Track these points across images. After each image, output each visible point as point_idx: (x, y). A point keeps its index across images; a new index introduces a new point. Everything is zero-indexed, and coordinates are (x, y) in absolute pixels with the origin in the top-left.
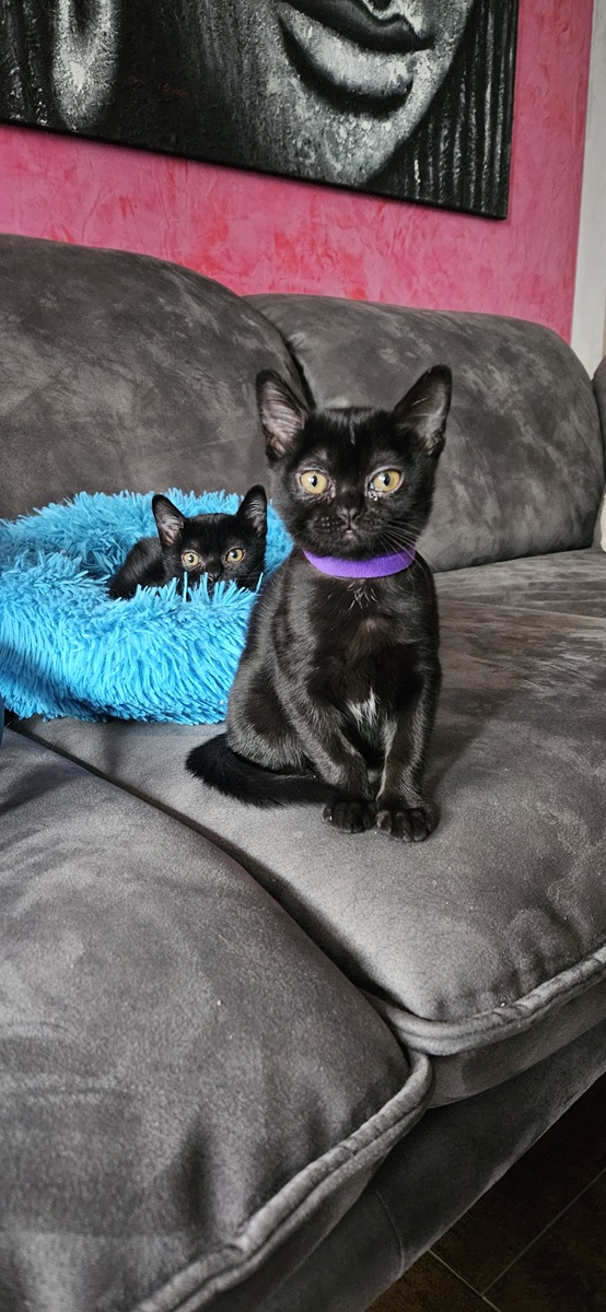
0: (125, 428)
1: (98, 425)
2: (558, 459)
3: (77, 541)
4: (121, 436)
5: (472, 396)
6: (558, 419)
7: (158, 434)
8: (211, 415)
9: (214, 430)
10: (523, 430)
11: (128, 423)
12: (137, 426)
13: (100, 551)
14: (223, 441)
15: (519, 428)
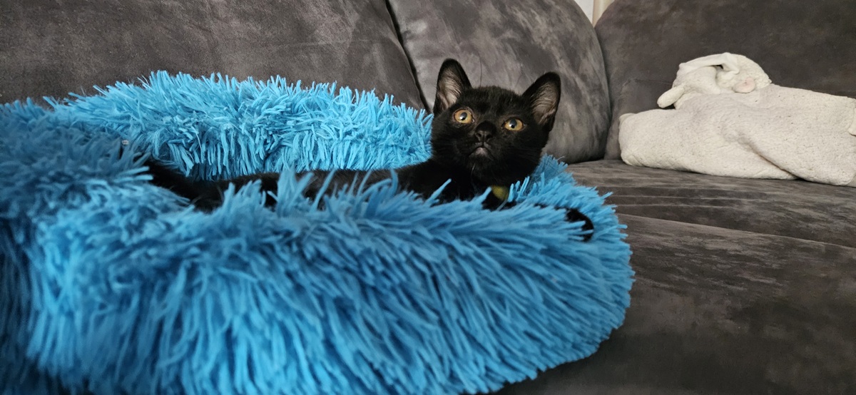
0: (218, 18)
1: (188, 11)
2: (583, 88)
3: (148, 130)
4: (213, 26)
5: (523, 32)
6: (581, 57)
7: (255, 28)
8: (308, 18)
9: (312, 31)
10: (559, 62)
11: (221, 13)
12: (231, 18)
13: (178, 144)
14: (321, 43)
15: (556, 61)
